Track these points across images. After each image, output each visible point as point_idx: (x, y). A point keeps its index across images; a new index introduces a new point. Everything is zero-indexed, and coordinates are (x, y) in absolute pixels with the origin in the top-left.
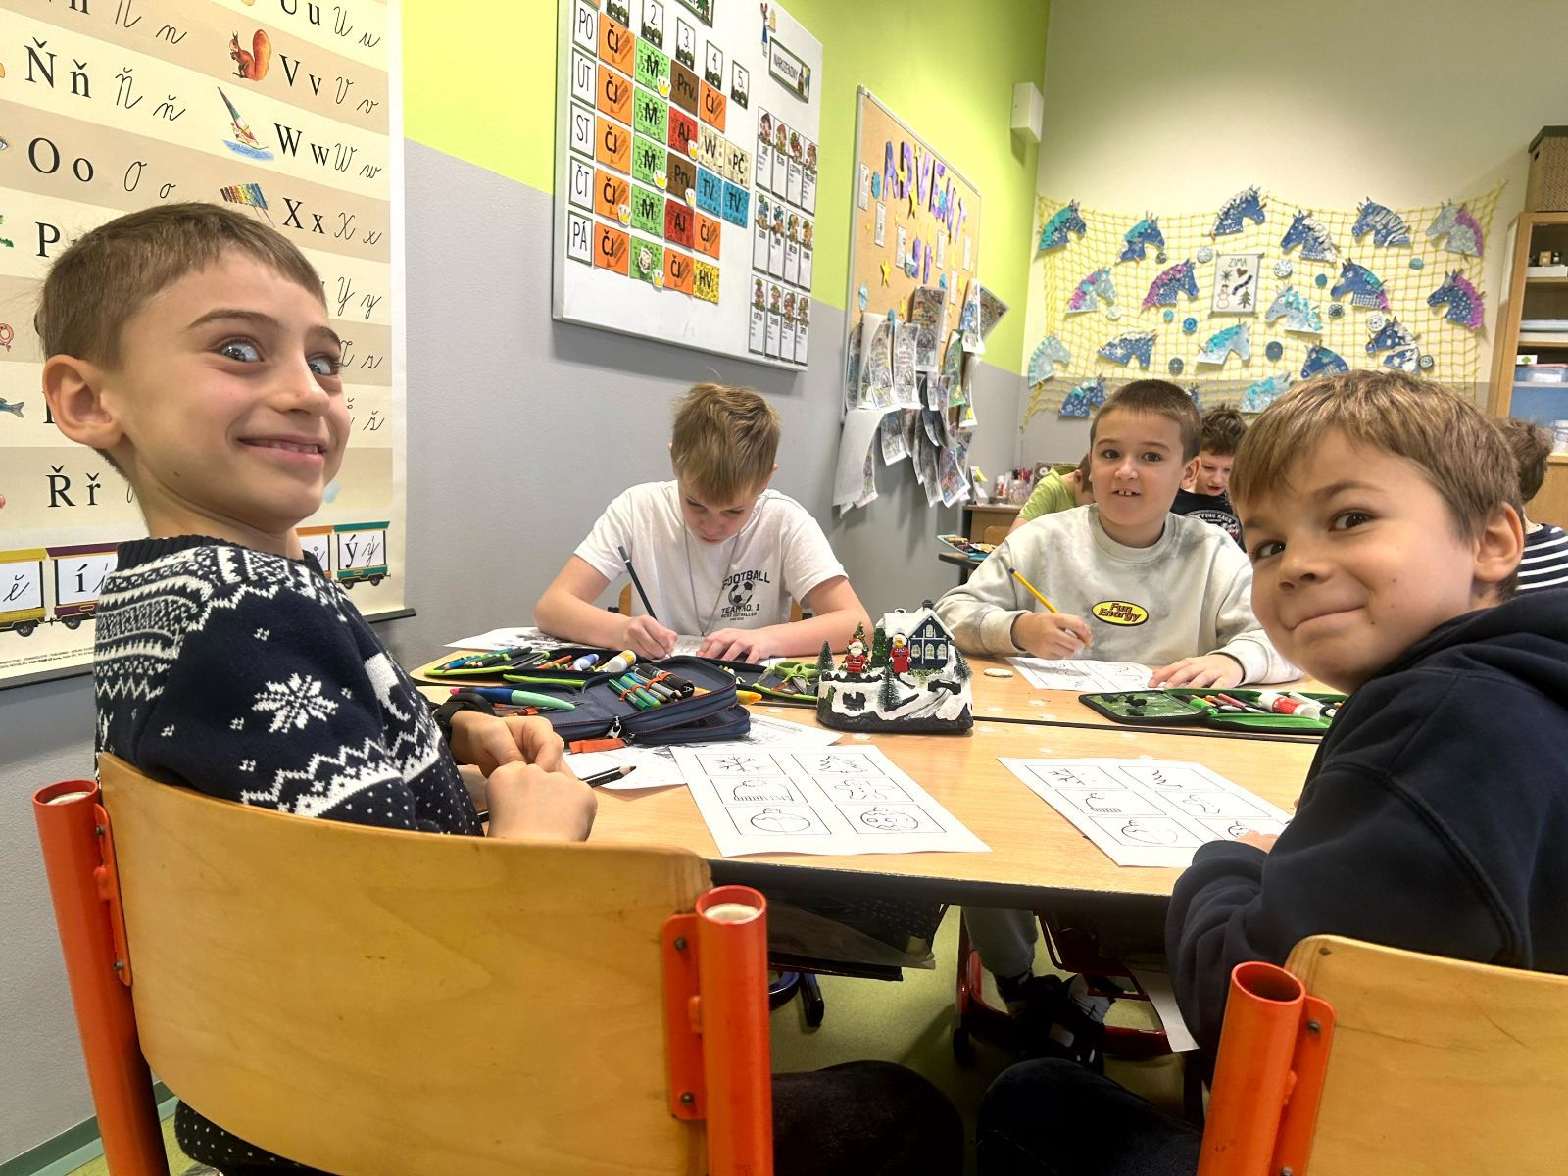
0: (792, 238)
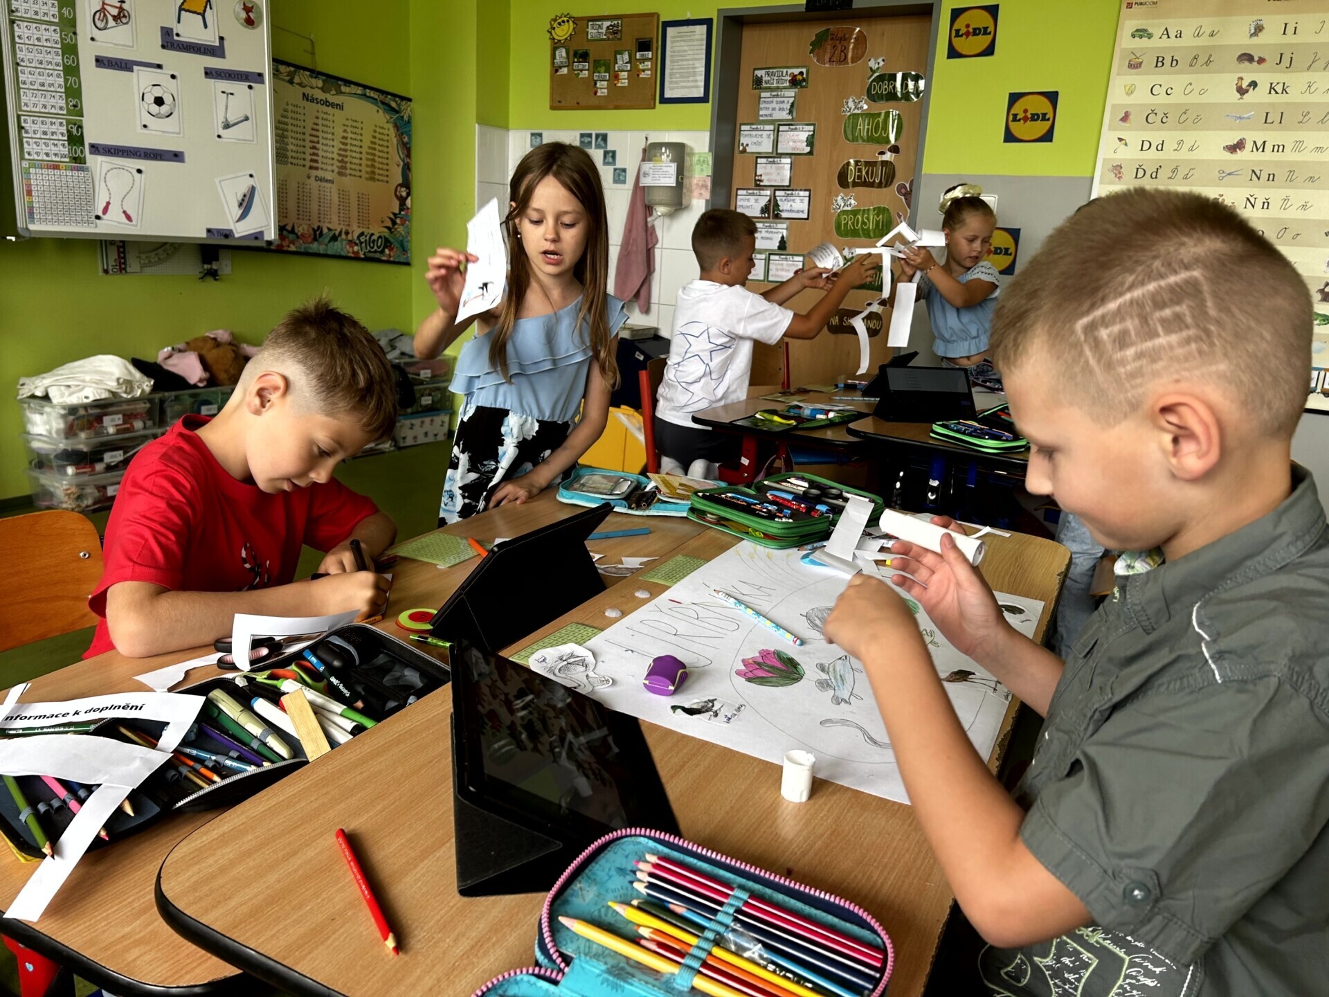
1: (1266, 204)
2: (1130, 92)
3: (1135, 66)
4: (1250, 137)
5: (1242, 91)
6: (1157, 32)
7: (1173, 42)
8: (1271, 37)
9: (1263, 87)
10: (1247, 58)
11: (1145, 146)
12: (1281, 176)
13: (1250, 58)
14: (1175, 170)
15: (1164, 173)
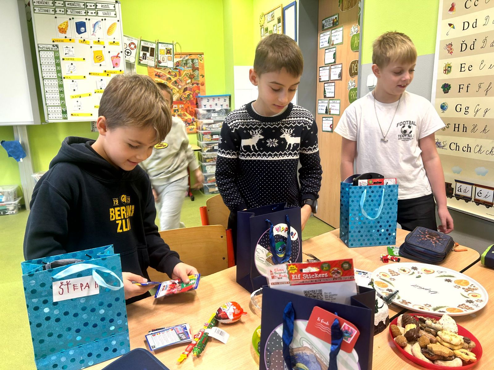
11: (465, 26)
14: (485, 41)
15: (478, 45)
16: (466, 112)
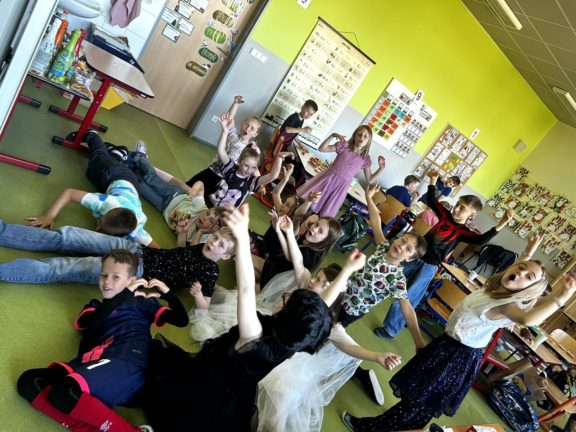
0: (412, 139)
1: (318, 92)
2: (308, 48)
3: (313, 42)
4: (324, 74)
5: (327, 62)
6: (321, 36)
7: (322, 41)
8: (338, 52)
9: (331, 64)
10: (332, 54)
11: (305, 64)
12: (324, 87)
13: (332, 55)
14: (307, 74)
15: (305, 74)
16: (291, 94)
